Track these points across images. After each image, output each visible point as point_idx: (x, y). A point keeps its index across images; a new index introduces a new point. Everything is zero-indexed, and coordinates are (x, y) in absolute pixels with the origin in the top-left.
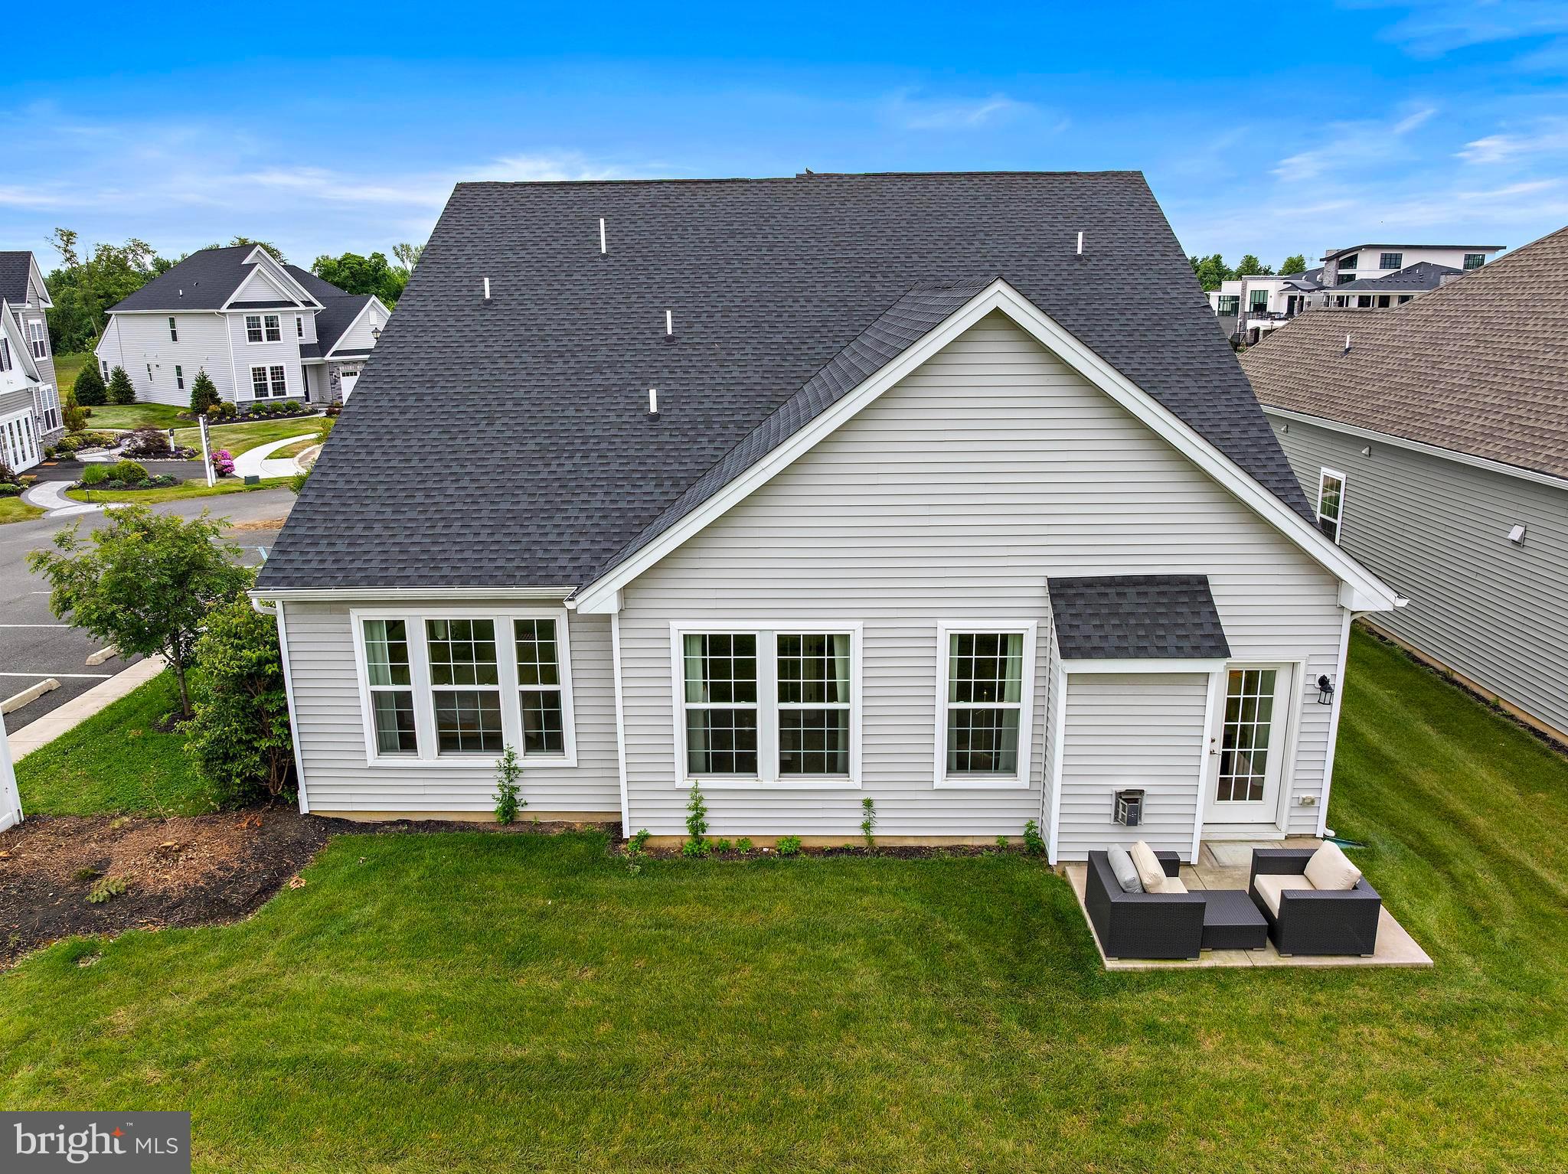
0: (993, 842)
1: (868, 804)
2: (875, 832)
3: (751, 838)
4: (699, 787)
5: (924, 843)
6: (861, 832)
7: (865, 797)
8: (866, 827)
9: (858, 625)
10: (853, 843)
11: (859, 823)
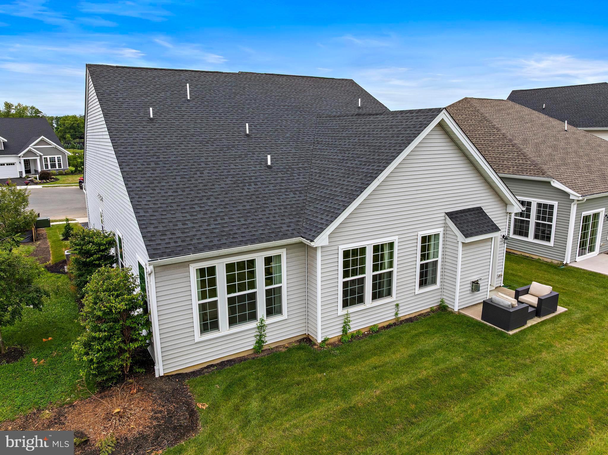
0: (429, 310)
1: (397, 305)
2: (399, 316)
3: (361, 330)
4: (349, 312)
5: (411, 316)
6: (394, 317)
7: (395, 303)
8: (396, 314)
9: (396, 238)
10: (392, 322)
11: (394, 314)
